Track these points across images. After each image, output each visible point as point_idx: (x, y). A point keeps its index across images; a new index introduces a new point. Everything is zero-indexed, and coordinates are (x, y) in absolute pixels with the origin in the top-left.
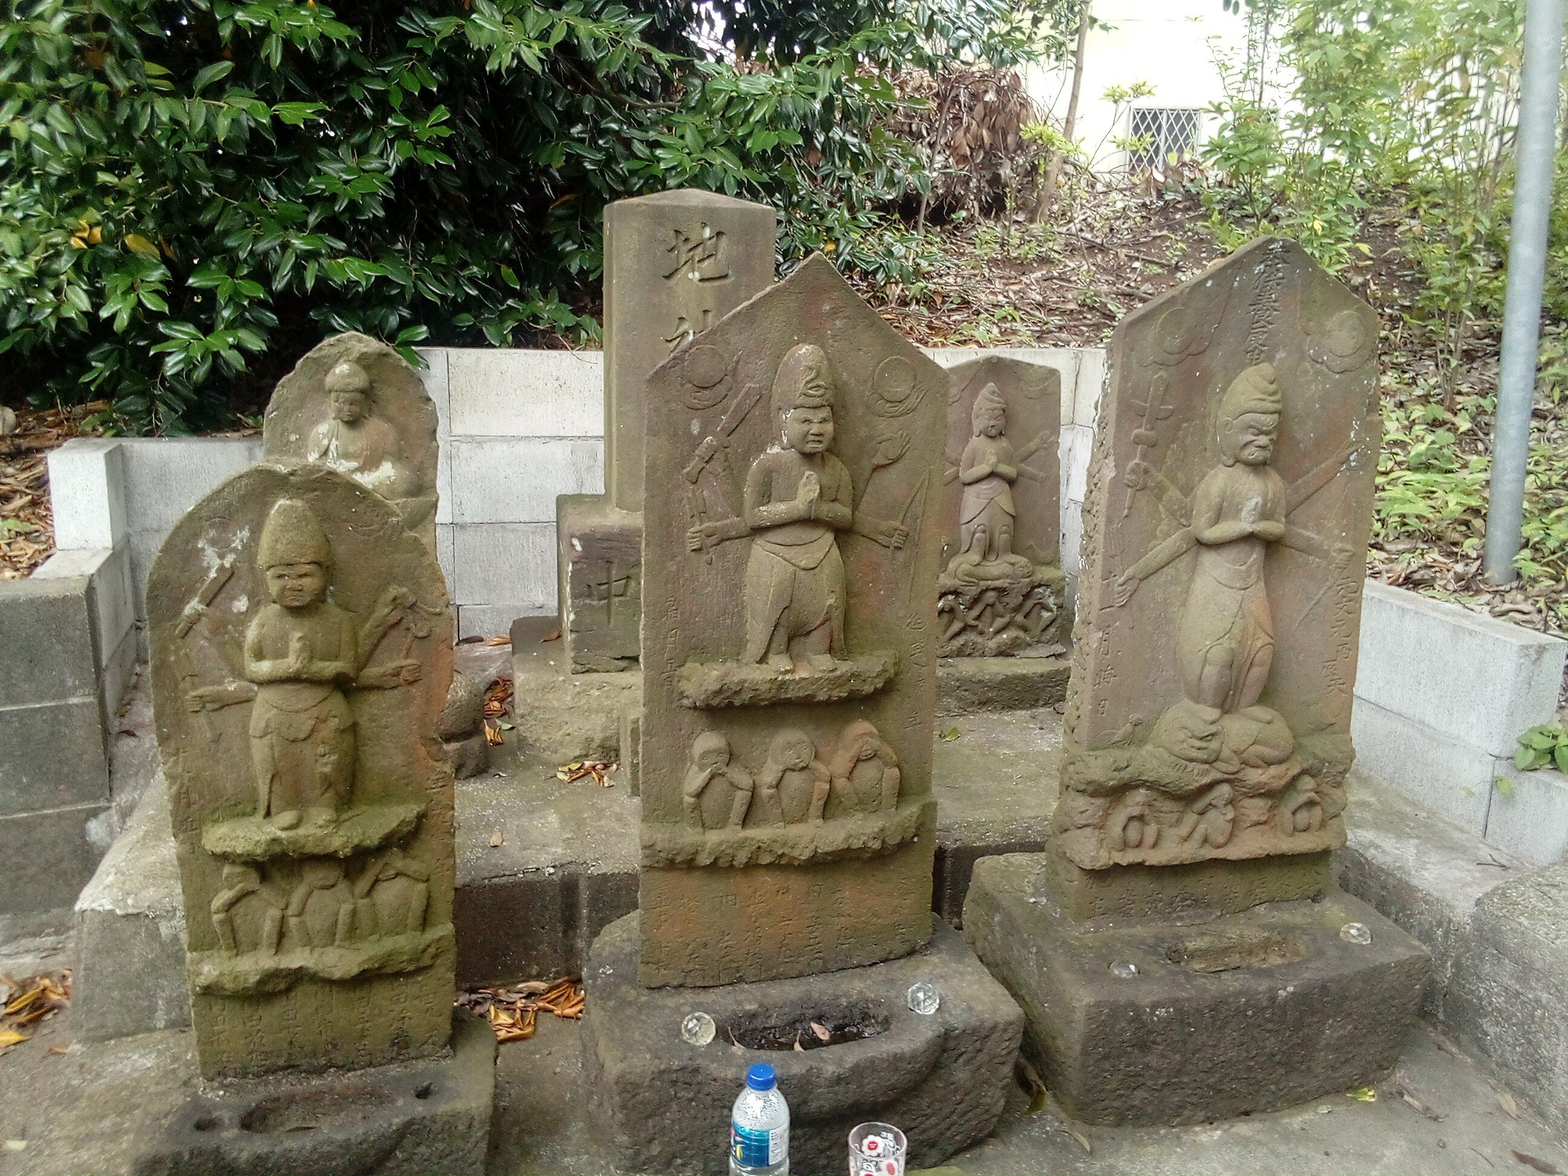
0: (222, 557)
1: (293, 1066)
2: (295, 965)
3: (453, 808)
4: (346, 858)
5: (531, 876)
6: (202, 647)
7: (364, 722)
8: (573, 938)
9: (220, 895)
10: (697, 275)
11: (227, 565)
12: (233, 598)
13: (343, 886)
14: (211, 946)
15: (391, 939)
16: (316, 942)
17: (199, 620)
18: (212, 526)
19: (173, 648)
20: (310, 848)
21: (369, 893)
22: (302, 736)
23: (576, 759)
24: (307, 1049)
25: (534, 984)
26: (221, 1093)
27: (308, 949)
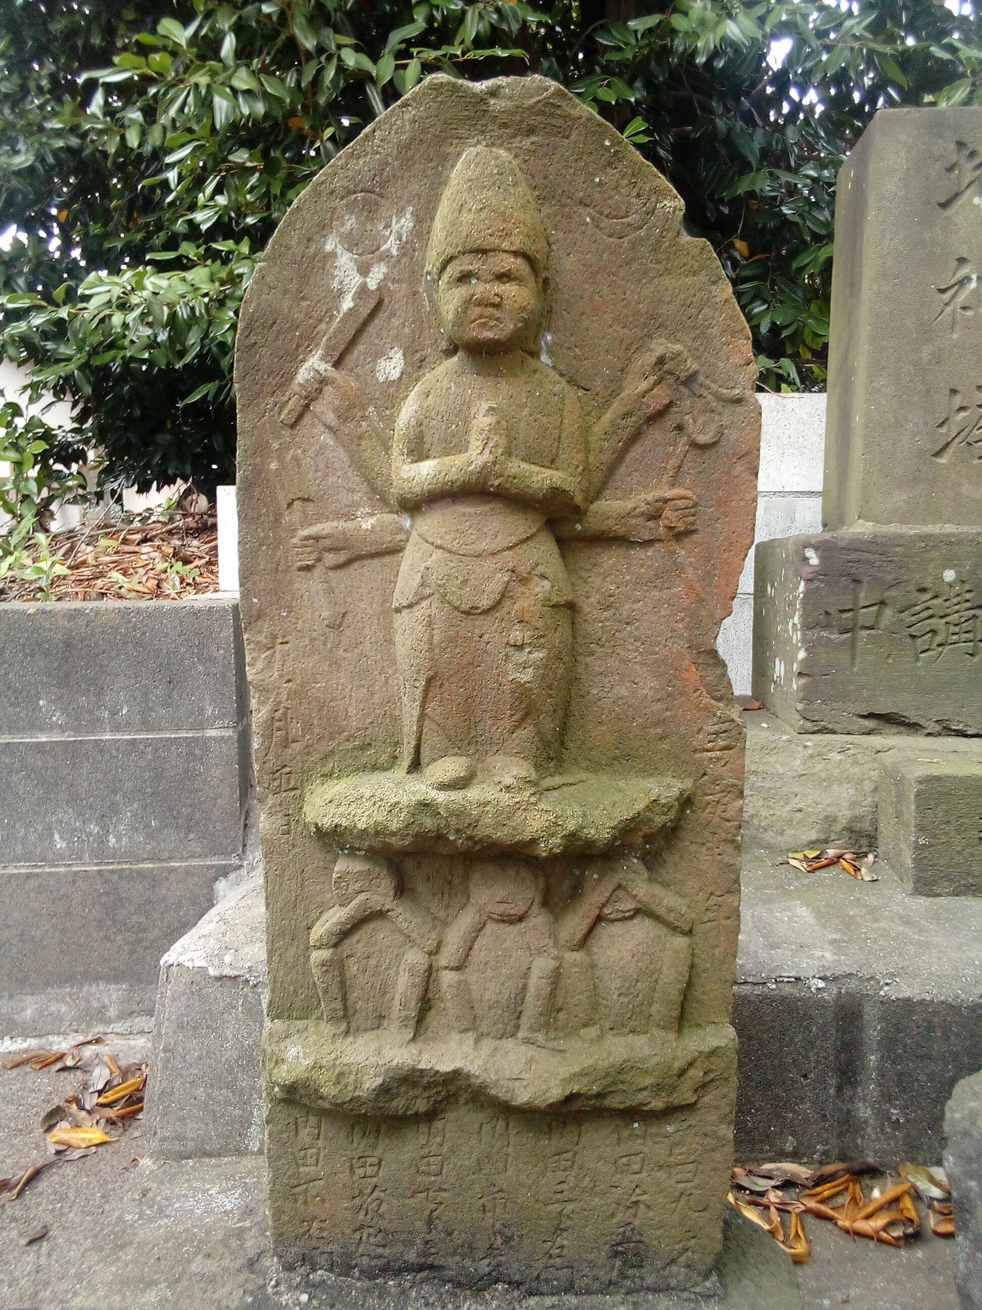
0: (364, 270)
1: (431, 1267)
2: (445, 1067)
3: (741, 795)
4: (553, 858)
5: (787, 989)
6: (323, 447)
7: (589, 606)
8: (851, 1100)
9: (326, 916)
11: (372, 285)
12: (378, 354)
13: (539, 920)
14: (306, 1012)
15: (621, 1041)
16: (484, 1029)
17: (320, 391)
18: (350, 208)
19: (276, 446)
20: (488, 829)
21: (584, 942)
22: (485, 603)
23: (812, 844)
24: (459, 1238)
25: (790, 1167)
26: (304, 1298)
27: (470, 1037)
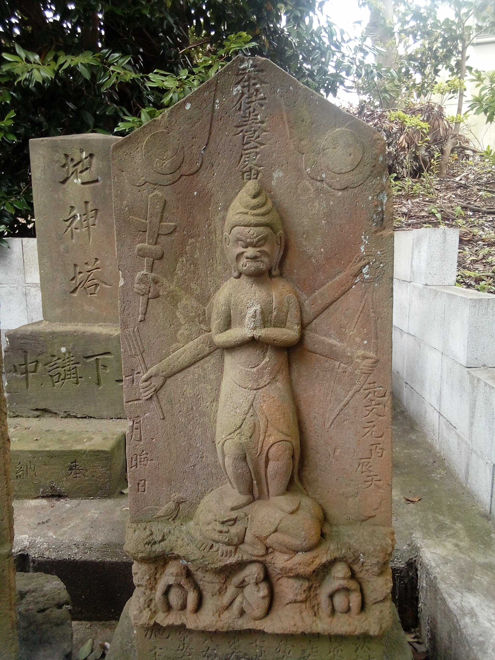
10: (80, 180)
